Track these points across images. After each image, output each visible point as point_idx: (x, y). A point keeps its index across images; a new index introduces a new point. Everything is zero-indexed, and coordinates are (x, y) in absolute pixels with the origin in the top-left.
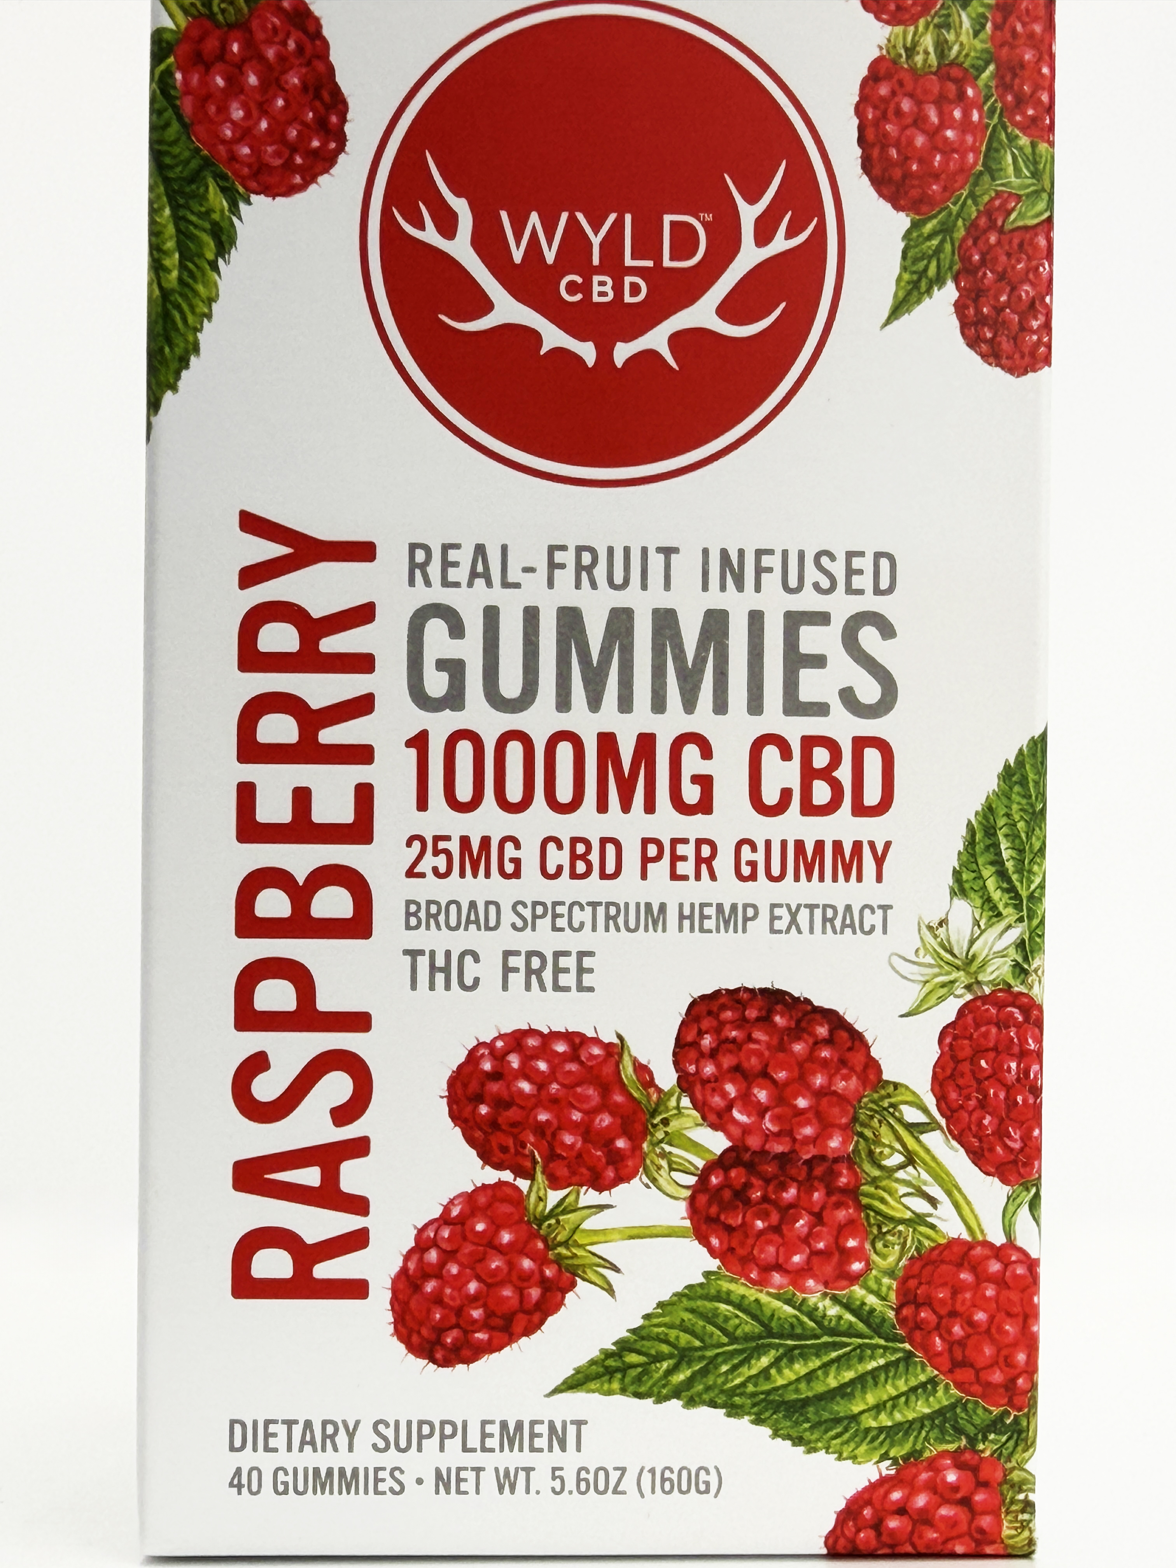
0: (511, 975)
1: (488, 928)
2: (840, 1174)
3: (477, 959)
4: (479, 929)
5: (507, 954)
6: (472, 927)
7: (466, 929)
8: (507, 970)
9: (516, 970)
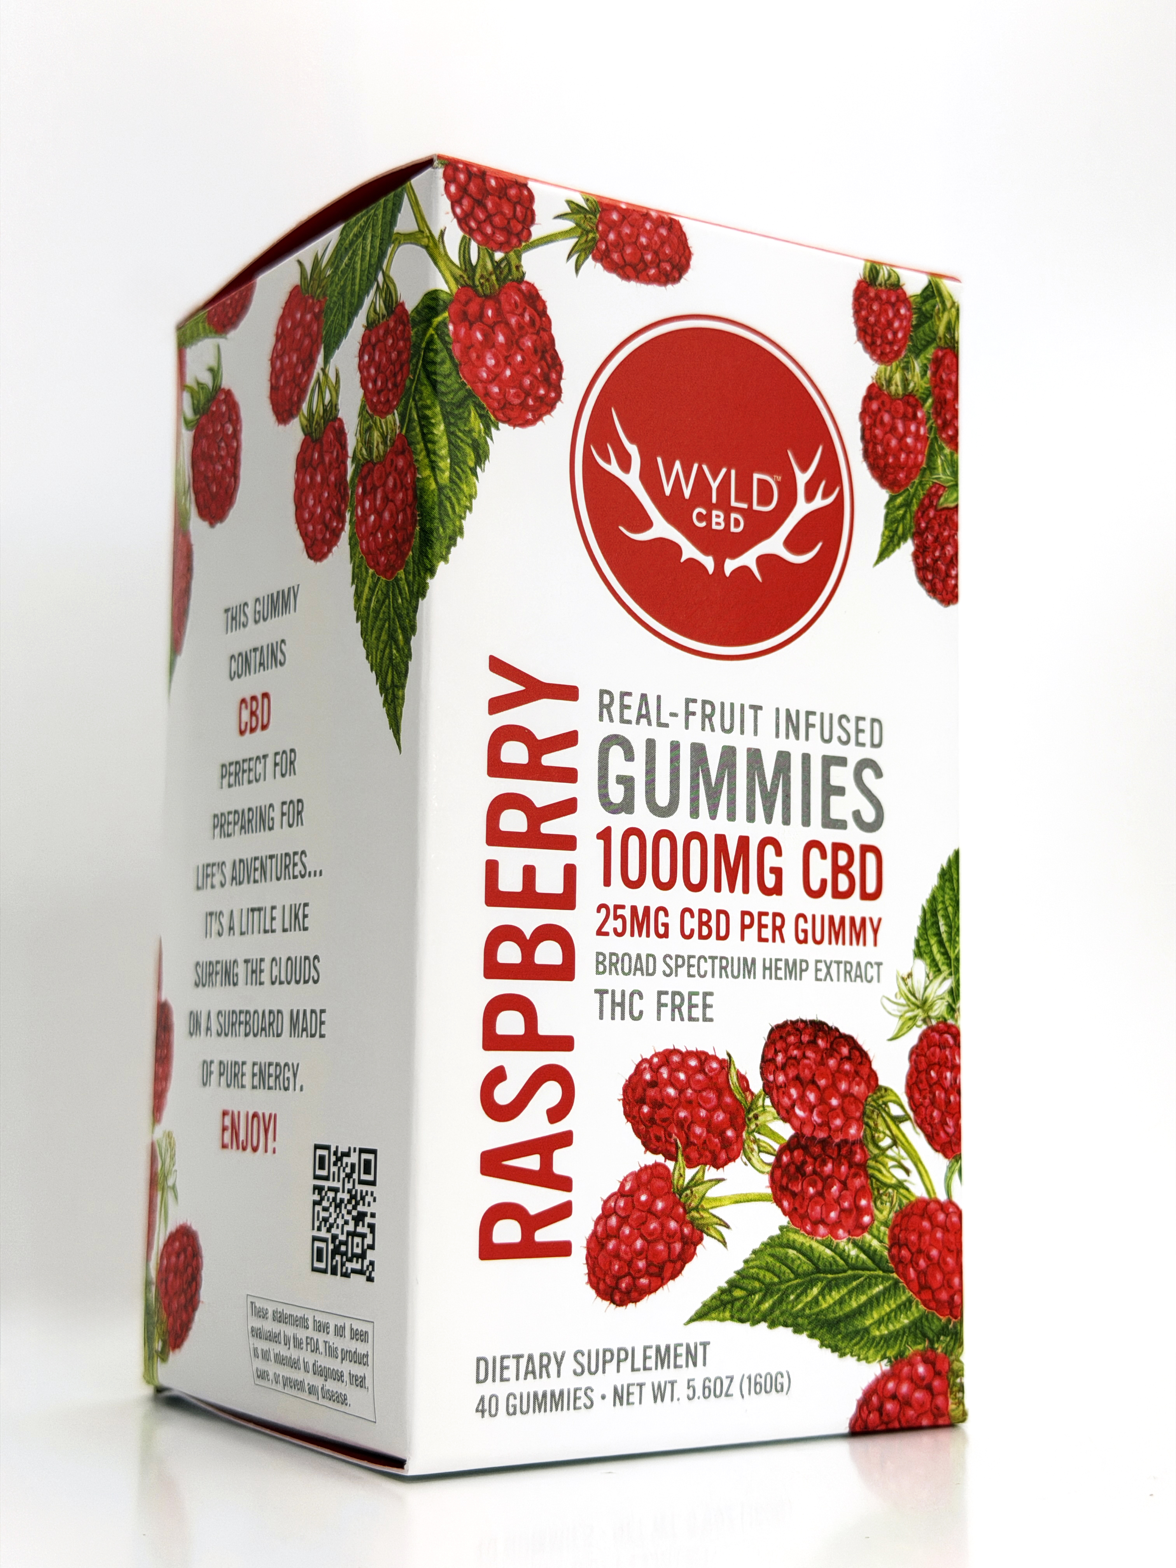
0: (663, 1009)
1: (648, 974)
2: (856, 1153)
3: (641, 997)
4: (643, 974)
5: (660, 993)
6: (638, 973)
7: (634, 974)
8: (660, 1005)
9: (666, 1005)
